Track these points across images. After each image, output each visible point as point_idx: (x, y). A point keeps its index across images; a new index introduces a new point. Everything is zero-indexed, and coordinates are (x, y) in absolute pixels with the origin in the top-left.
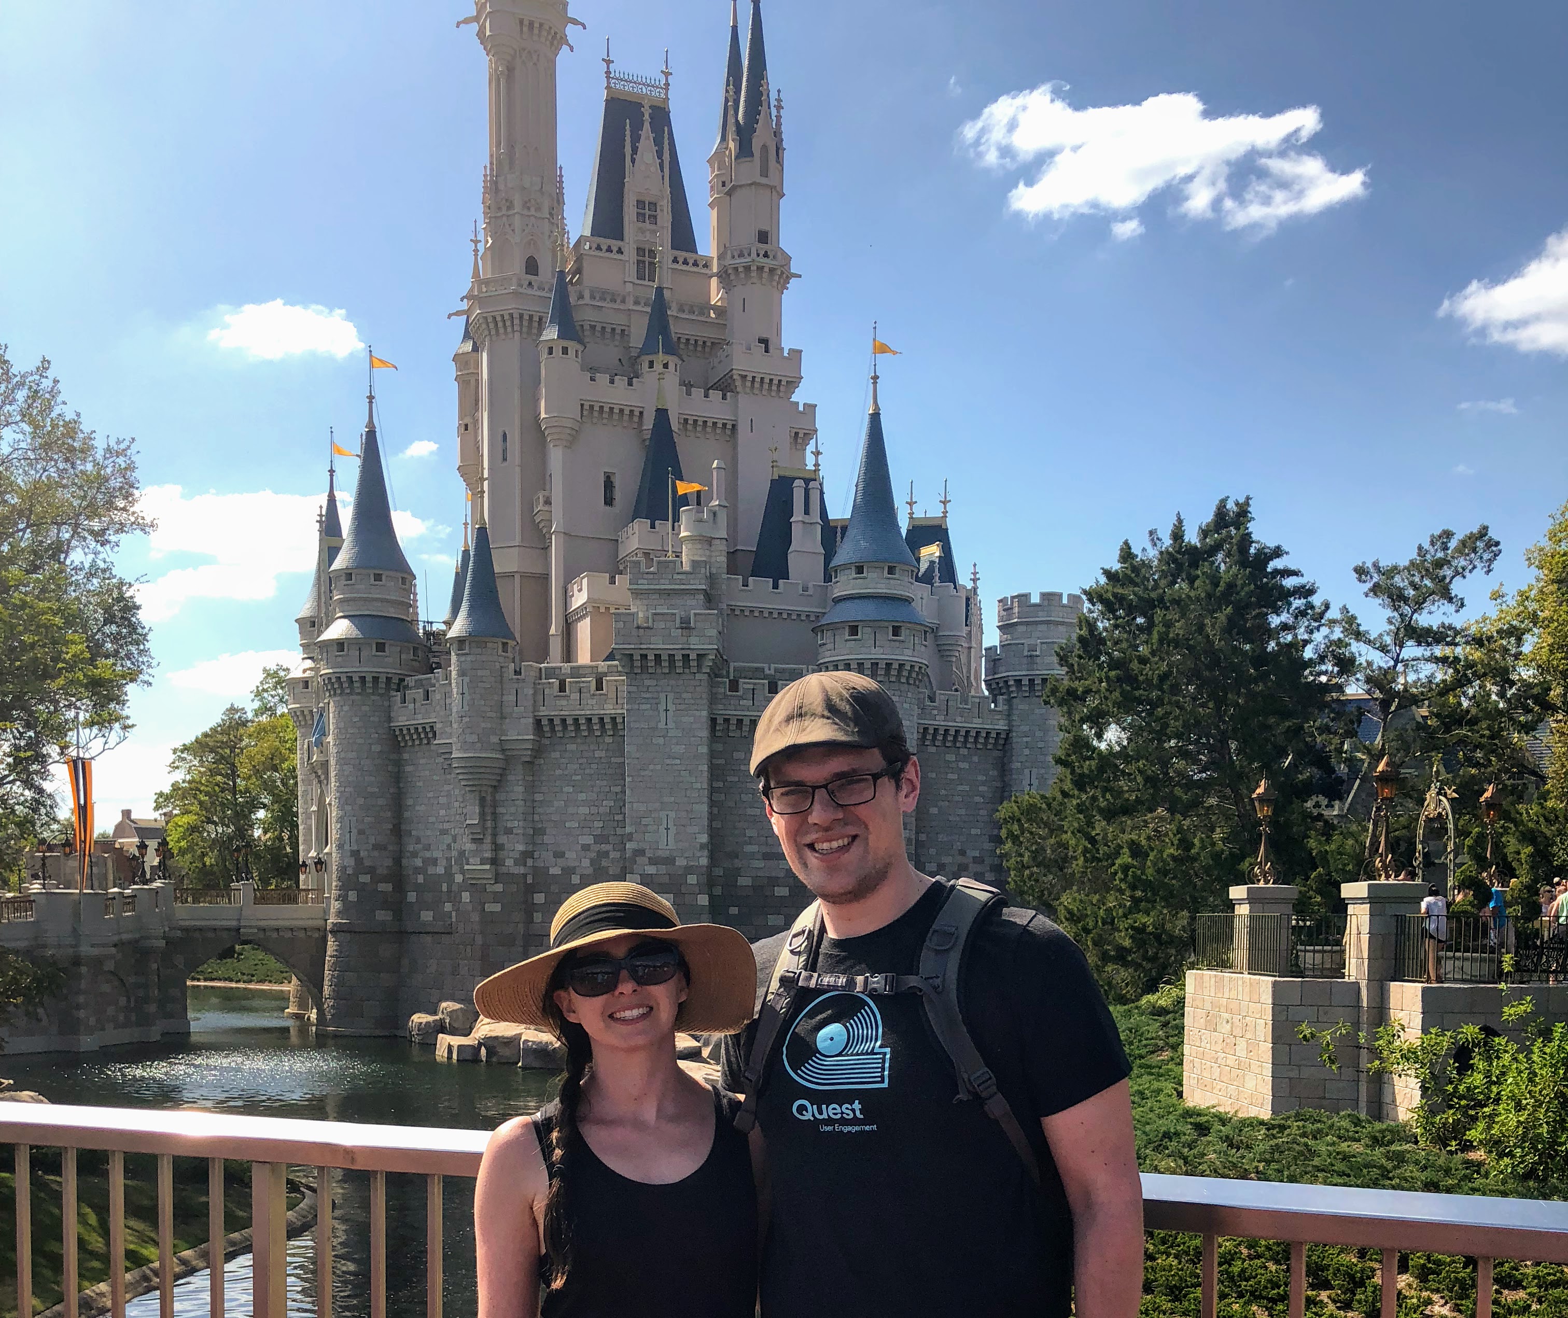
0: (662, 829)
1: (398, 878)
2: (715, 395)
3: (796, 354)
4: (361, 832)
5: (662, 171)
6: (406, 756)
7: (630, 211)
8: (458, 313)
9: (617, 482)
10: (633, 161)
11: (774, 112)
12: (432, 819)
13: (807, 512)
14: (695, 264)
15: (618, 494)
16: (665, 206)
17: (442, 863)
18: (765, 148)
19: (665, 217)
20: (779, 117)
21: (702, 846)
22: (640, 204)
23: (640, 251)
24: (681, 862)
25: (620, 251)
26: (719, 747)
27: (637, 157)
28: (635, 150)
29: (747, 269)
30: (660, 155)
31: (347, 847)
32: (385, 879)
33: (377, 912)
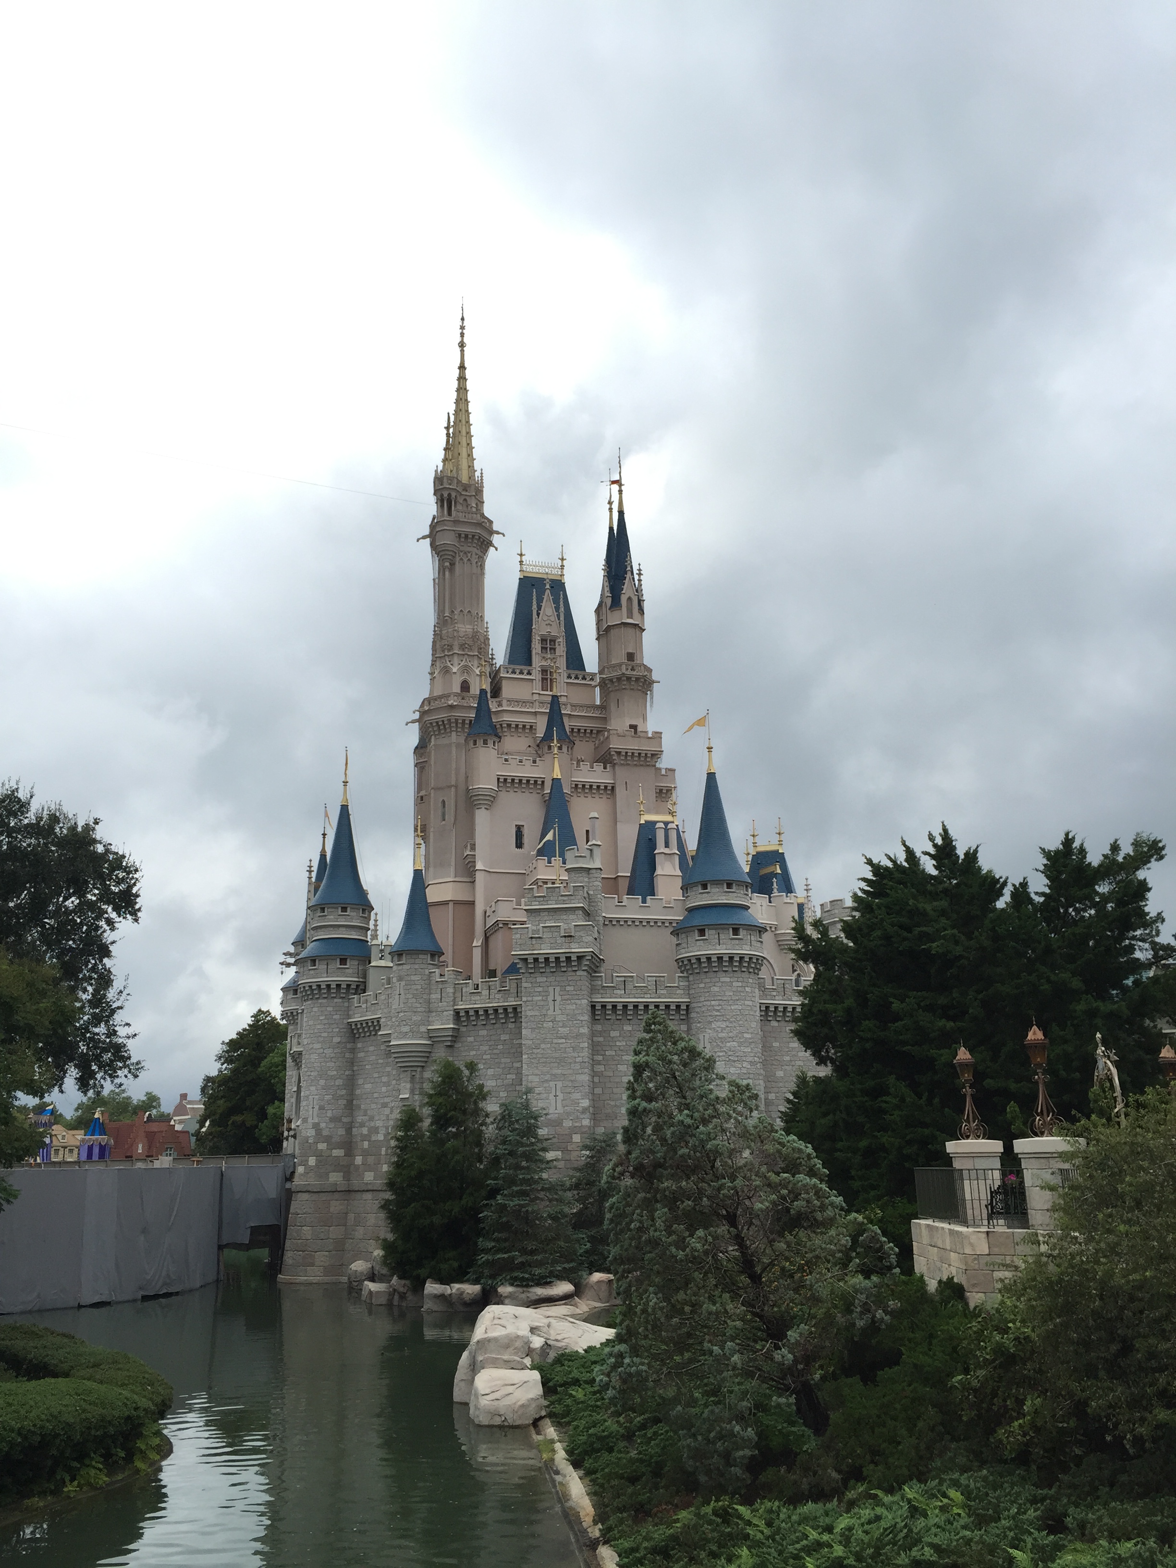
0: (551, 1096)
1: (349, 1146)
2: (598, 767)
3: (658, 735)
4: (321, 1108)
5: (559, 619)
6: (359, 1045)
7: (536, 647)
8: (413, 722)
9: (526, 831)
10: (538, 614)
11: (636, 577)
12: (376, 1095)
13: (667, 845)
14: (584, 678)
15: (526, 840)
16: (561, 641)
17: (382, 1131)
18: (629, 599)
19: (561, 649)
20: (640, 580)
21: (585, 1110)
22: (543, 640)
23: (544, 671)
24: (567, 1124)
25: (529, 673)
26: (599, 1027)
27: (541, 612)
28: (539, 608)
29: (619, 679)
30: (557, 609)
31: (310, 1120)
32: (339, 1146)
33: (331, 1174)
